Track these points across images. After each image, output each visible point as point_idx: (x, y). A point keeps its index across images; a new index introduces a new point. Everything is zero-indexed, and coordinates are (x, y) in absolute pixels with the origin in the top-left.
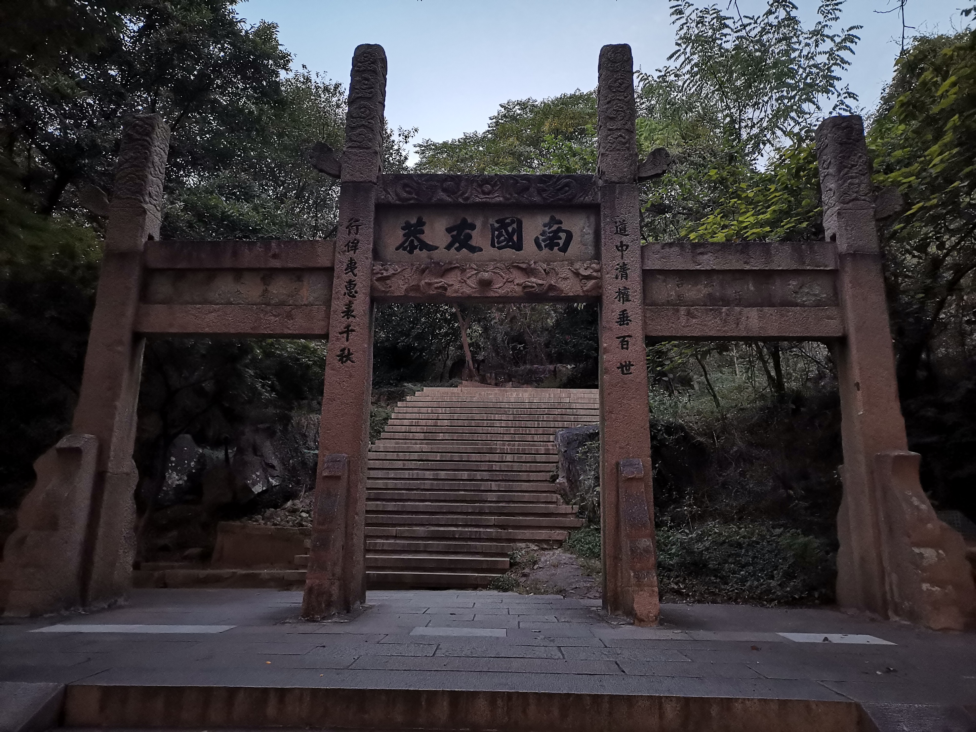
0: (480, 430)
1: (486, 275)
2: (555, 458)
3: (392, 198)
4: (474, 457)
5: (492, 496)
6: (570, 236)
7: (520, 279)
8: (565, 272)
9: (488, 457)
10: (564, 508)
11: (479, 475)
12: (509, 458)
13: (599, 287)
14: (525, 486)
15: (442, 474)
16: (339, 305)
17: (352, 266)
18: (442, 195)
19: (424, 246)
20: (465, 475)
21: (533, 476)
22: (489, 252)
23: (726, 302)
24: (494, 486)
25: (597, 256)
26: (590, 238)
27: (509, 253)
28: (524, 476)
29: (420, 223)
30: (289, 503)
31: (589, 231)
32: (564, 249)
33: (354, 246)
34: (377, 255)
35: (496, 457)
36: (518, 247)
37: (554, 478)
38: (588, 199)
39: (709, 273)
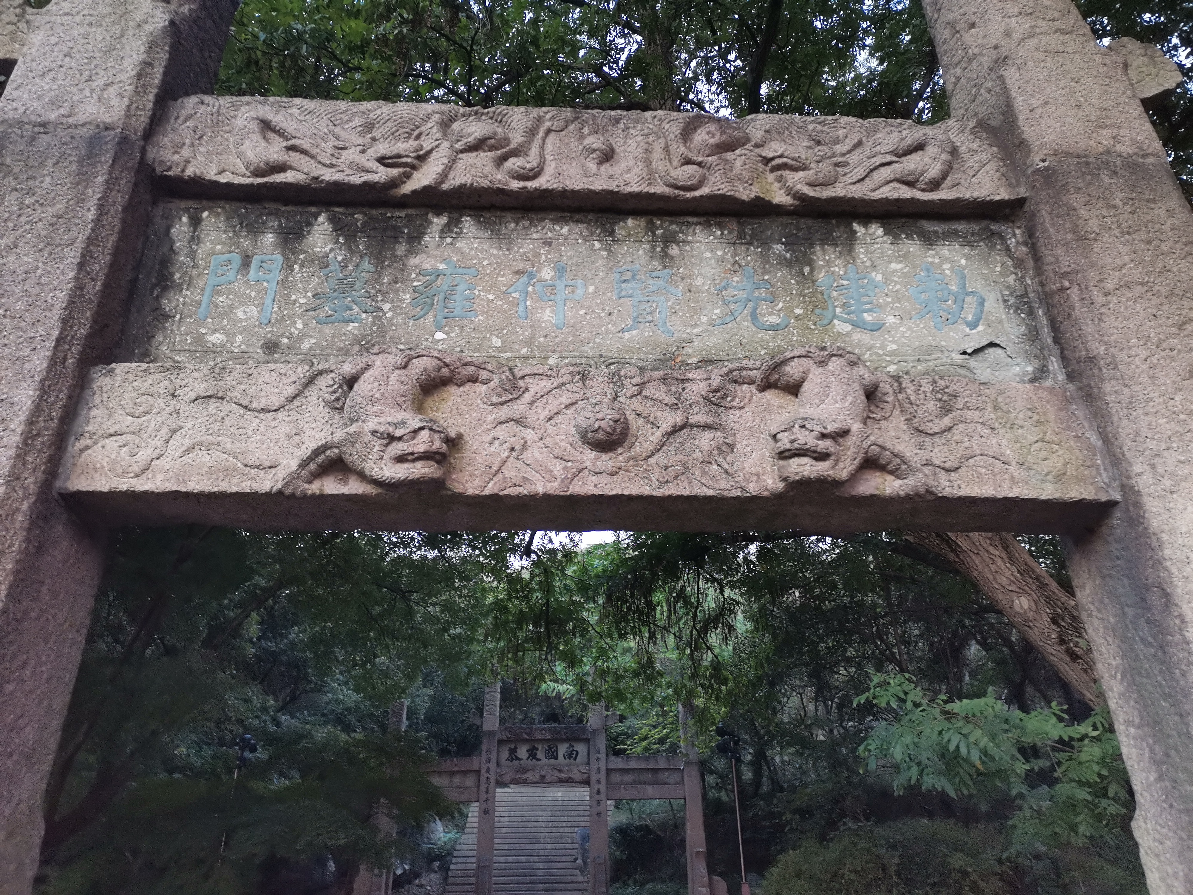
0: (529, 824)
1: (543, 773)
2: (576, 846)
3: (505, 738)
4: (529, 846)
5: (540, 872)
6: (577, 753)
7: (558, 774)
8: (576, 771)
9: (537, 846)
10: (581, 879)
11: (532, 859)
12: (549, 846)
13: (589, 777)
14: (559, 865)
15: (510, 859)
16: (483, 788)
17: (488, 770)
18: (525, 736)
19: (518, 759)
20: (523, 859)
21: (564, 859)
22: (544, 761)
23: (640, 783)
24: (541, 866)
25: (588, 763)
26: (586, 754)
27: (552, 761)
28: (558, 859)
29: (516, 748)
30: (417, 881)
31: (586, 750)
32: (575, 759)
33: (489, 761)
34: (498, 764)
35: (541, 846)
36: (556, 758)
37: (576, 859)
38: (584, 737)
39: (633, 770)
